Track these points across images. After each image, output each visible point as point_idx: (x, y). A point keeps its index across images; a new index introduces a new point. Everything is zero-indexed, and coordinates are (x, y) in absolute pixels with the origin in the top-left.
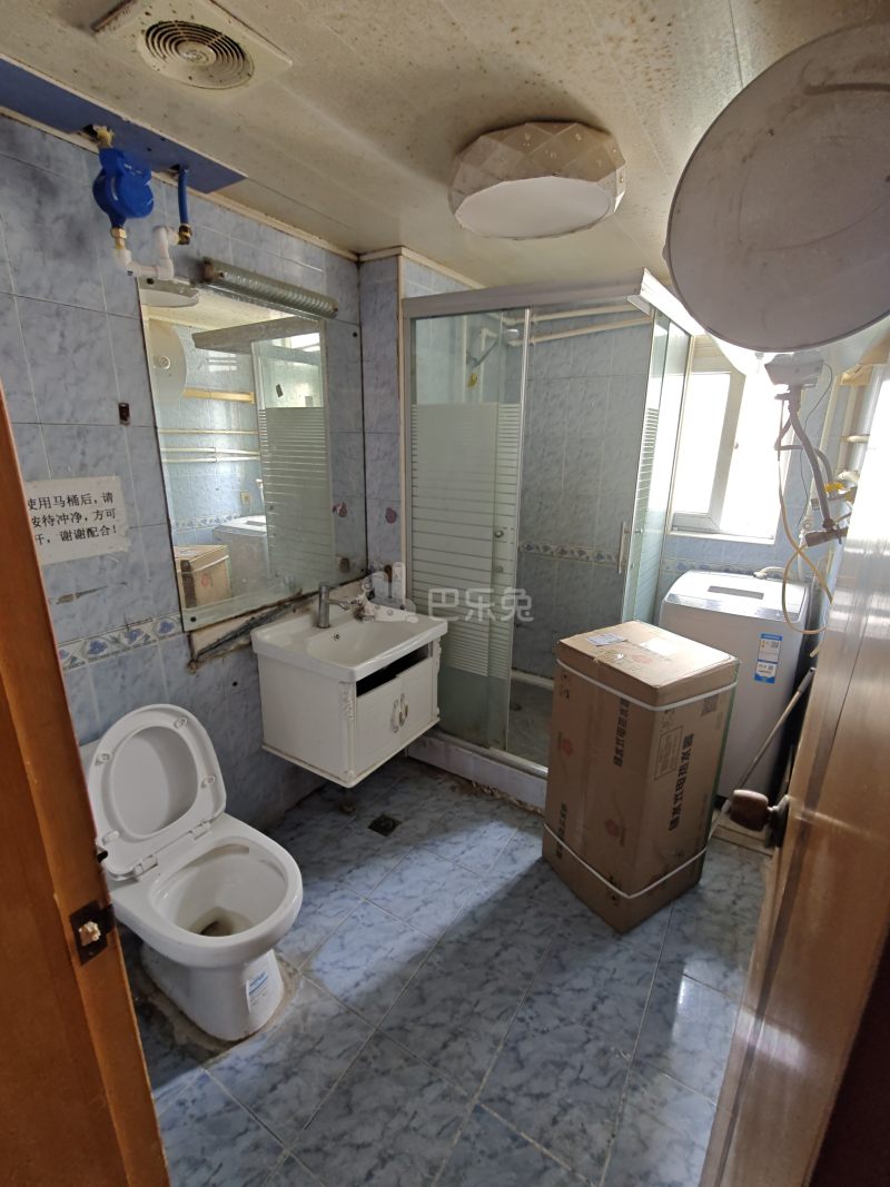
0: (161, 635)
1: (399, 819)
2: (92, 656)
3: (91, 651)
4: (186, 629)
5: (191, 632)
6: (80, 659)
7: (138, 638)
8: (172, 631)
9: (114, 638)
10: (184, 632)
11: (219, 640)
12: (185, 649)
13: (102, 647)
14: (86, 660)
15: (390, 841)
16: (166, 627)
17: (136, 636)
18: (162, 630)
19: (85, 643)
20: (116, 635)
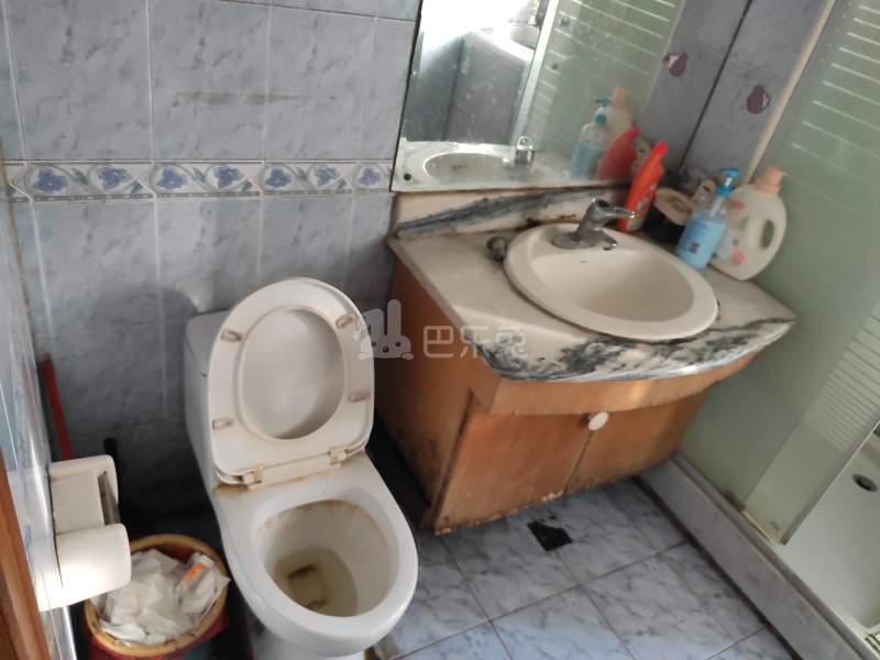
0: (361, 185)
1: (572, 535)
2: (270, 187)
3: (270, 182)
4: (393, 188)
5: (399, 194)
6: (255, 188)
7: (332, 181)
8: (376, 186)
9: (302, 172)
10: (390, 190)
11: (430, 216)
12: (385, 216)
13: (284, 180)
14: (261, 191)
15: (549, 560)
16: (370, 176)
17: (329, 178)
18: (363, 180)
19: (266, 168)
20: (305, 168)
